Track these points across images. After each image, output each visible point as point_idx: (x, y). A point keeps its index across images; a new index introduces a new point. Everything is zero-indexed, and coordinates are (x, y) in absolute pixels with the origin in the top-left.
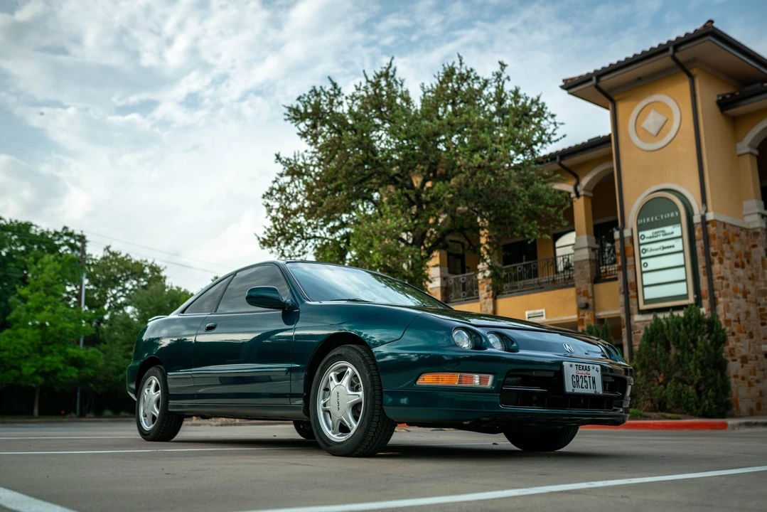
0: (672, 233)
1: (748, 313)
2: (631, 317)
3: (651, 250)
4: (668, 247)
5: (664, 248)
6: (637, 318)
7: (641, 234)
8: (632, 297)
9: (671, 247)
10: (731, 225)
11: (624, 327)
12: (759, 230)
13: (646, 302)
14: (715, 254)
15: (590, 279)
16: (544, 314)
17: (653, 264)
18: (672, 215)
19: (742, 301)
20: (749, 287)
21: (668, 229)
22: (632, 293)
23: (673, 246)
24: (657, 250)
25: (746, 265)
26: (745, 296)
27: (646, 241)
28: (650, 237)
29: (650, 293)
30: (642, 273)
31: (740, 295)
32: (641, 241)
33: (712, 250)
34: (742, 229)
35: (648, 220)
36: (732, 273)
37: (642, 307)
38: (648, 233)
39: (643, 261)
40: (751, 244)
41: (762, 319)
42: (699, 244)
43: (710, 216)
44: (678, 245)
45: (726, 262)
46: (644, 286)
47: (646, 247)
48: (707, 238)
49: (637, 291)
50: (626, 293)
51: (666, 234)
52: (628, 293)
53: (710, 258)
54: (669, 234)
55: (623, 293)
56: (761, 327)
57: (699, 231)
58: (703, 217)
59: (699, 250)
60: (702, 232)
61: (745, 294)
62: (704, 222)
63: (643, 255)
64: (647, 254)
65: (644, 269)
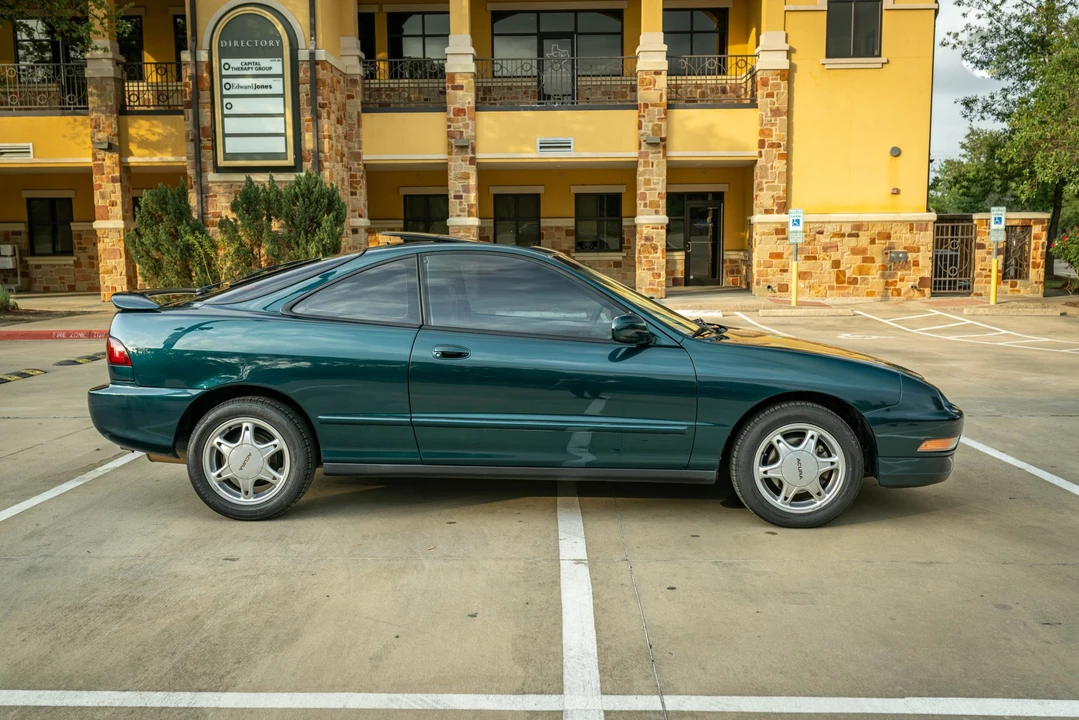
0: (270, 68)
1: (343, 180)
2: (203, 174)
3: (239, 87)
4: (263, 87)
5: (257, 87)
6: (211, 176)
7: (224, 61)
8: (206, 148)
9: (266, 87)
10: (336, 68)
11: (191, 188)
12: (358, 78)
13: (227, 157)
14: (323, 106)
15: (114, 108)
16: (31, 150)
17: (239, 106)
18: (271, 43)
19: (339, 166)
20: (345, 149)
21: (265, 62)
22: (206, 142)
23: (270, 87)
24: (246, 87)
25: (344, 121)
26: (342, 161)
27: (230, 72)
28: (238, 69)
29: (233, 145)
30: (224, 116)
31: (339, 158)
32: (224, 72)
33: (320, 99)
34: (343, 74)
35: (236, 43)
36: (335, 131)
37: (221, 163)
38: (235, 63)
39: (226, 101)
40: (346, 93)
41: (352, 186)
42: (304, 89)
43: (321, 55)
44: (277, 86)
45: (332, 116)
46: (225, 135)
47: (231, 81)
48: (315, 83)
49: (214, 141)
50: (197, 141)
51: (260, 69)
52: (200, 141)
53: (317, 110)
54: (265, 69)
55: (192, 140)
56: (350, 197)
57: (305, 72)
58: (312, 55)
59: (303, 97)
60: (309, 74)
61: (343, 155)
62: (313, 62)
63: (225, 92)
64: (232, 92)
65: (226, 112)
